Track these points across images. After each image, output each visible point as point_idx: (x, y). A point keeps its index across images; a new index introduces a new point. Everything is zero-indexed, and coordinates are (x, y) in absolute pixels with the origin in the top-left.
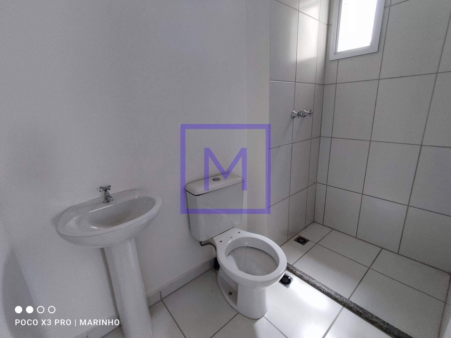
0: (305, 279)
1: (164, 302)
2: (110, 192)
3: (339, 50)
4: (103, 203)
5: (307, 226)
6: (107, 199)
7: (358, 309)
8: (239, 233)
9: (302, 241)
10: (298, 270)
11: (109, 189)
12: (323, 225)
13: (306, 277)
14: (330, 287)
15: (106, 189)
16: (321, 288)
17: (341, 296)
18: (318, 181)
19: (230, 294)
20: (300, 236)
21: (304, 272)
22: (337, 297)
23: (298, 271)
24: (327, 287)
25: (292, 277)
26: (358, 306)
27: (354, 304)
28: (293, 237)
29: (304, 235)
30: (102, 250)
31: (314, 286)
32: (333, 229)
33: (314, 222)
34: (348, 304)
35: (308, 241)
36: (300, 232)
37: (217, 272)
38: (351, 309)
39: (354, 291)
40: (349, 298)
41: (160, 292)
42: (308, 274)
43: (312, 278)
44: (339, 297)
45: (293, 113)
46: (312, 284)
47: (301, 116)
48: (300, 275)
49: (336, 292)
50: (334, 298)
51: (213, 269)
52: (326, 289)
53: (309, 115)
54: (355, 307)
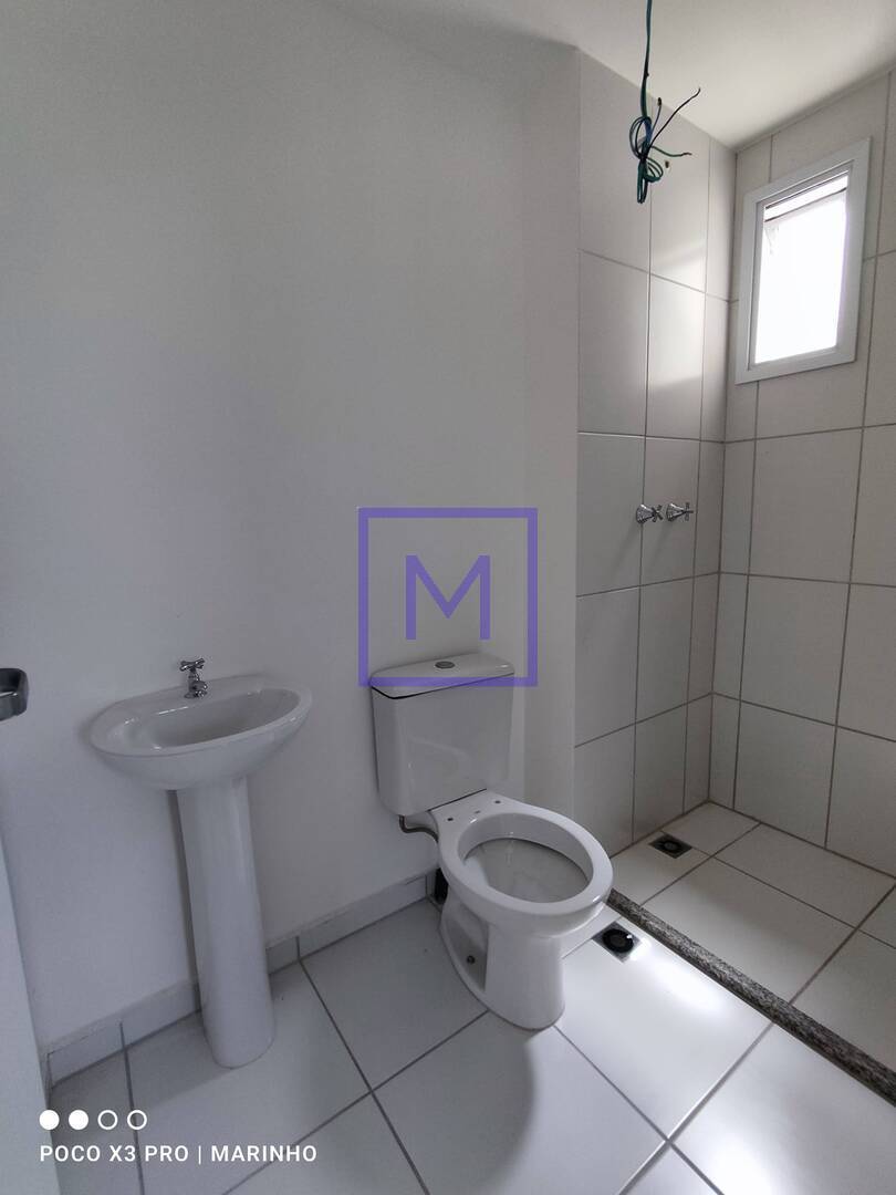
0: (673, 942)
1: (306, 966)
2: (202, 674)
3: (760, 358)
4: (185, 697)
5: (689, 812)
6: (195, 689)
7: (813, 1028)
8: (498, 802)
9: (672, 847)
10: (654, 918)
11: (201, 667)
12: (733, 810)
13: (675, 938)
14: (741, 969)
15: (193, 667)
16: (714, 967)
17: (767, 993)
18: (715, 690)
19: (471, 960)
20: (668, 836)
21: (671, 925)
22: (755, 993)
23: (652, 920)
24: (729, 967)
25: (637, 936)
26: (812, 1022)
27: (804, 1015)
28: (649, 835)
29: (679, 832)
30: (172, 796)
31: (695, 961)
32: (761, 823)
33: (708, 801)
34: (785, 1015)
35: (689, 848)
36: (668, 823)
37: (440, 906)
38: (795, 1030)
39: (808, 984)
40: (792, 1001)
41: (297, 938)
42: (680, 931)
43: (690, 941)
44: (762, 995)
45: (639, 509)
46: (689, 957)
47: (661, 518)
48: (660, 932)
49: (756, 980)
50: (748, 998)
51: (432, 899)
52: (727, 972)
53: (684, 516)
54: (805, 1024)
